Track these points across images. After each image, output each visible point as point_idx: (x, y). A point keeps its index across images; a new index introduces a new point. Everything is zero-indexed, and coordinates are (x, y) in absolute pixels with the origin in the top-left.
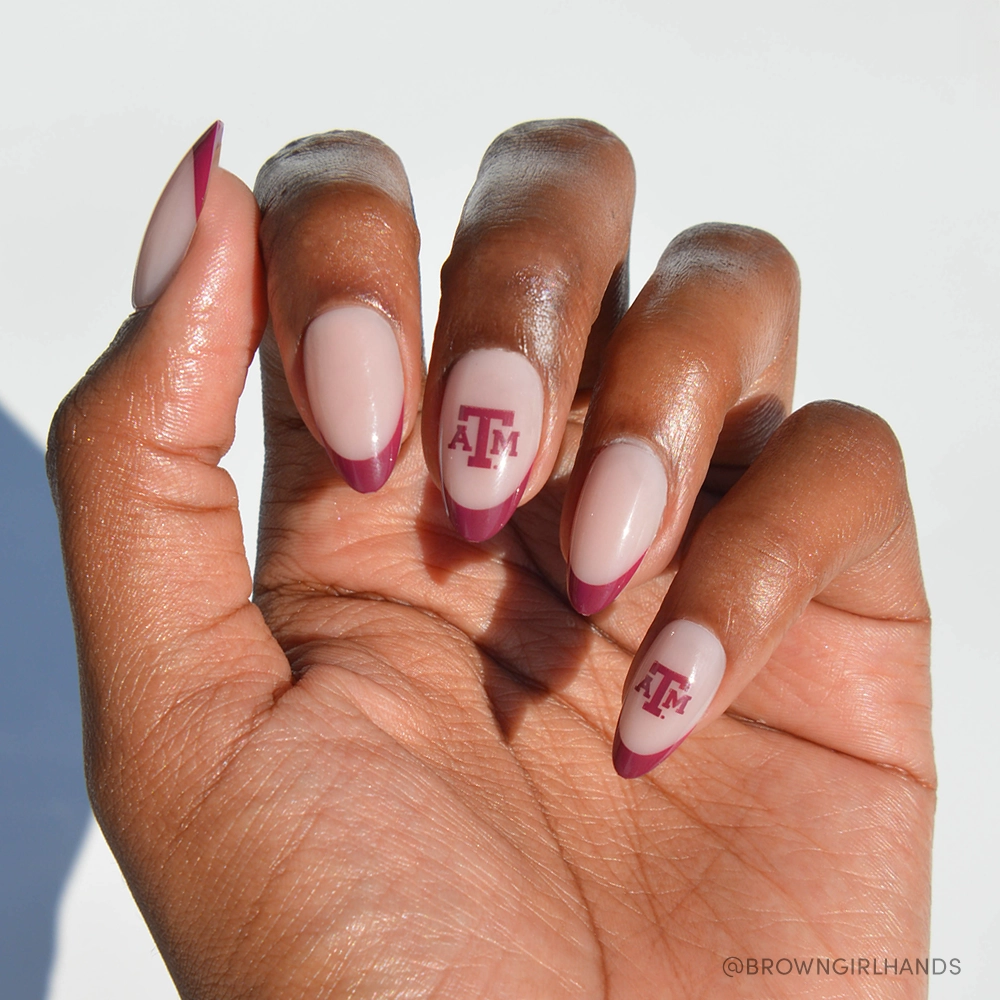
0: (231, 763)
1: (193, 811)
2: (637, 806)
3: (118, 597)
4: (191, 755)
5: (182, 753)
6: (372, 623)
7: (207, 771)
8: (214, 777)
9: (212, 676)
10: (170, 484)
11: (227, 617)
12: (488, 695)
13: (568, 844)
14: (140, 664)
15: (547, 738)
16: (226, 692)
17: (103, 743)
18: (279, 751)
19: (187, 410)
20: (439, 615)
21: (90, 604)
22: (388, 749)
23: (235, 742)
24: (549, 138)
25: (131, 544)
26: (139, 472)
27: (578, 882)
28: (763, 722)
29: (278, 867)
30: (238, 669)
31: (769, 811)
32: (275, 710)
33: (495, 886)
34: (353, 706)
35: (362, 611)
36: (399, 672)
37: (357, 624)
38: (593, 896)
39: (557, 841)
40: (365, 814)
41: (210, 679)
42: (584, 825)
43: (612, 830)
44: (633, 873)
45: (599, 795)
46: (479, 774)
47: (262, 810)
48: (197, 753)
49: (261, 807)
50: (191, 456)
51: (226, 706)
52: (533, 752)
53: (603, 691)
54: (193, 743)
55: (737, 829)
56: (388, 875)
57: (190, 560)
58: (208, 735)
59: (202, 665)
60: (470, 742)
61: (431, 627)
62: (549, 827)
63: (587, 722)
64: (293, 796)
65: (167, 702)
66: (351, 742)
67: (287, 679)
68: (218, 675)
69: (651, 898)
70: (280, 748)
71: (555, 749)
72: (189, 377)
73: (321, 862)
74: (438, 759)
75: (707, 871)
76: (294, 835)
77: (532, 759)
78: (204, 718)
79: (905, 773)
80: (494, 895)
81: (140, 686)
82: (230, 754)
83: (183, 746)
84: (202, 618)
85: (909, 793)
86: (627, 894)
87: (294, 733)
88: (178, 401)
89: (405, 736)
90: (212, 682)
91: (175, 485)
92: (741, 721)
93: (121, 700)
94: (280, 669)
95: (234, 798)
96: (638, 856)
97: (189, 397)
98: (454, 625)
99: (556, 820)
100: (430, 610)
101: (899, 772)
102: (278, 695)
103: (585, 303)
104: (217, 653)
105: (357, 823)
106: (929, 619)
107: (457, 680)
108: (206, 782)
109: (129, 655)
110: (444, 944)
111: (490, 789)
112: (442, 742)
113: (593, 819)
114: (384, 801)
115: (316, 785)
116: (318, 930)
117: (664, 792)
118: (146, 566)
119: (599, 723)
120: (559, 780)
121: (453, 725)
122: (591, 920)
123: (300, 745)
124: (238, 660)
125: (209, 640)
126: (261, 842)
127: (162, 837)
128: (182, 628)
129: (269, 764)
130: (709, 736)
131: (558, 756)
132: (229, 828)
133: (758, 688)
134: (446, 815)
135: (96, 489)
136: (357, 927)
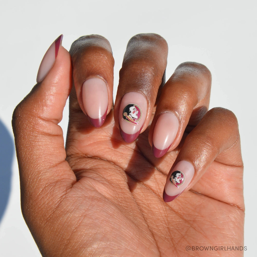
0: (61, 202)
1: (51, 215)
2: (167, 215)
3: (31, 158)
4: (50, 200)
5: (48, 199)
6: (97, 165)
7: (54, 204)
8: (56, 206)
9: (55, 179)
10: (45, 128)
11: (59, 164)
12: (128, 185)
13: (150, 225)
14: (36, 175)
15: (144, 196)
16: (59, 183)
17: (26, 197)
18: (74, 199)
19: (50, 109)
20: (115, 163)
21: (23, 159)
22: (103, 199)
23: (62, 197)
24: (146, 38)
25: (34, 143)
26: (37, 124)
27: (153, 235)
28: (200, 193)
29: (74, 230)
30: (62, 177)
31: (202, 216)
32: (72, 188)
33: (132, 236)
34: (93, 188)
35: (94, 162)
36: (105, 178)
37: (93, 165)
38: (157, 238)
39: (147, 224)
40: (97, 216)
41: (55, 180)
42: (154, 220)
43: (161, 221)
44: (167, 232)
45: (157, 212)
46: (126, 206)
47: (69, 215)
48: (52, 199)
49: (69, 214)
50: (51, 121)
51: (59, 187)
52: (140, 200)
53: (158, 184)
54: (51, 197)
55: (194, 221)
56: (104, 232)
57: (50, 148)
58: (55, 194)
59: (53, 176)
60: (124, 197)
61: (113, 167)
62: (145, 220)
63: (154, 192)
64: (78, 211)
65: (43, 186)
66: (93, 197)
67: (75, 180)
68: (57, 179)
69: (172, 239)
70: (74, 198)
71: (146, 199)
72: (51, 100)
73: (85, 229)
74: (116, 202)
75: (186, 232)
76: (78, 221)
77: (140, 202)
78: (53, 190)
79: (237, 206)
80: (132, 238)
81: (36, 181)
82: (61, 200)
83: (48, 197)
84: (53, 163)
85: (238, 212)
86: (166, 238)
87: (78, 194)
88: (48, 106)
89: (107, 196)
90: (55, 181)
91: (46, 128)
92: (194, 193)
93: (31, 185)
94: (73, 178)
95: (62, 212)
96: (168, 228)
97: (51, 105)
98: (119, 166)
99: (147, 218)
100: (112, 162)
101: (235, 206)
102: (73, 184)
103: (158, 80)
104: (57, 173)
105: (95, 218)
106: (243, 166)
107: (120, 181)
108: (54, 207)
109: (34, 173)
110: (119, 250)
111: (129, 210)
112: (117, 197)
113: (156, 218)
114: (102, 212)
115: (84, 208)
116: (85, 247)
117: (174, 211)
118: (38, 149)
119: (157, 193)
120: (147, 208)
121: (119, 193)
122: (157, 245)
123: (79, 197)
124: (62, 175)
125: (55, 169)
126: (69, 223)
127: (42, 222)
128: (47, 166)
129: (71, 202)
130: (186, 197)
131: (147, 201)
132: (61, 219)
133: (199, 184)
134: (119, 216)
135: (25, 129)
136: (95, 246)
